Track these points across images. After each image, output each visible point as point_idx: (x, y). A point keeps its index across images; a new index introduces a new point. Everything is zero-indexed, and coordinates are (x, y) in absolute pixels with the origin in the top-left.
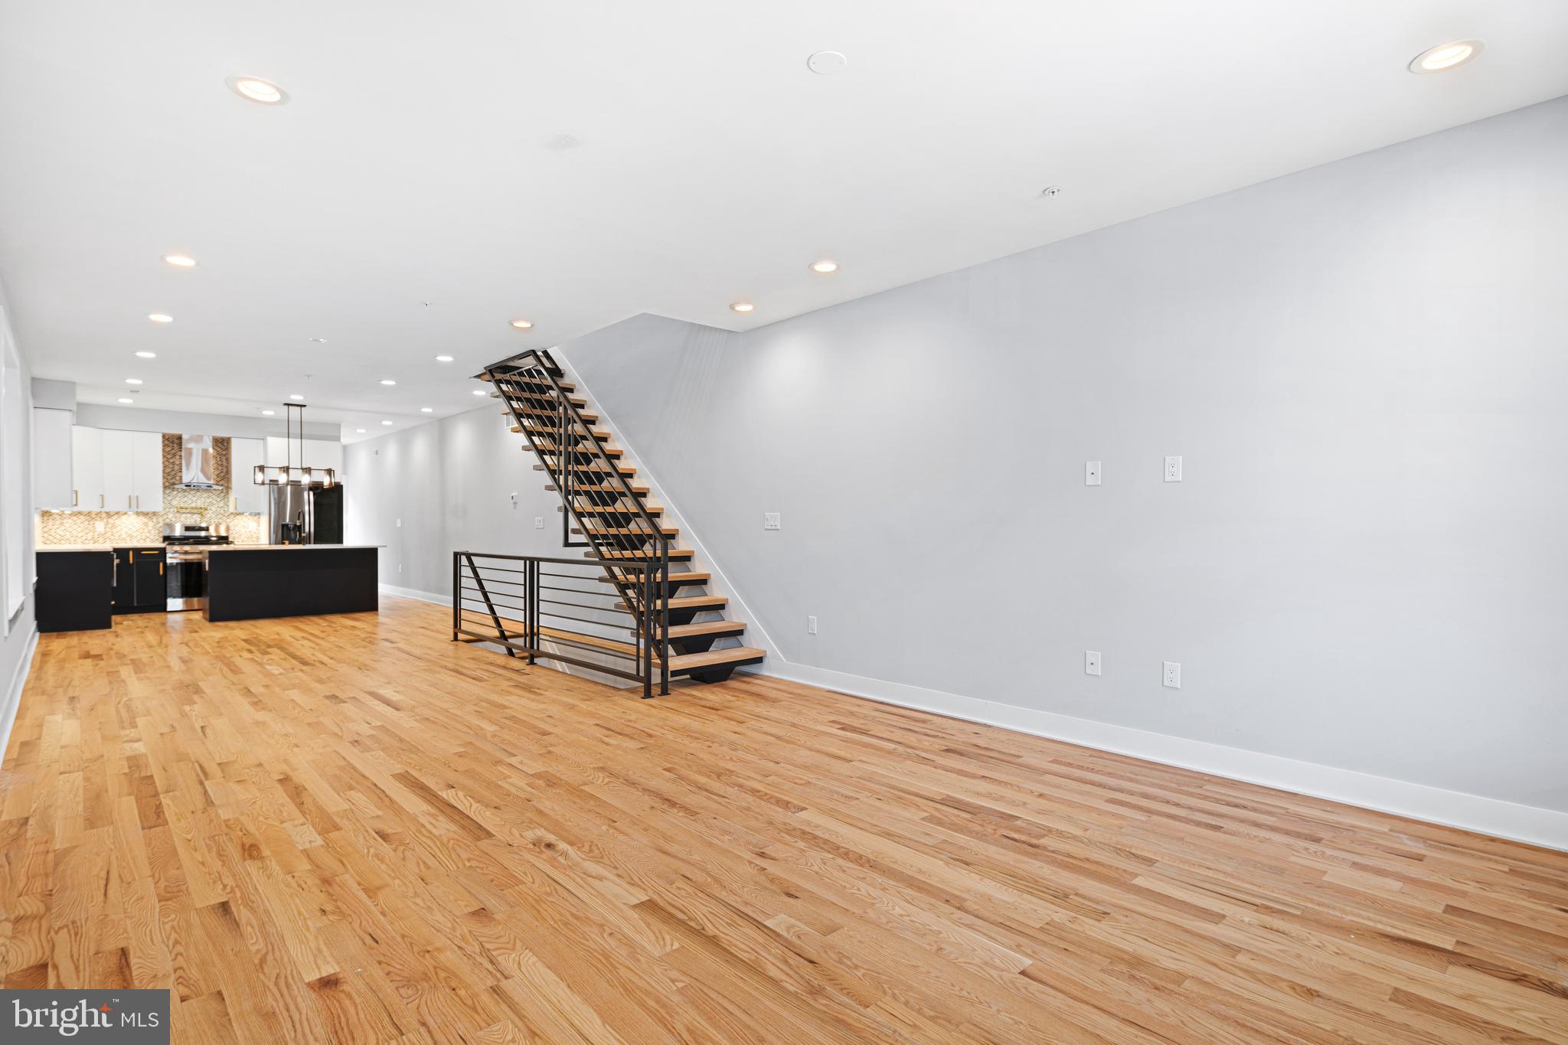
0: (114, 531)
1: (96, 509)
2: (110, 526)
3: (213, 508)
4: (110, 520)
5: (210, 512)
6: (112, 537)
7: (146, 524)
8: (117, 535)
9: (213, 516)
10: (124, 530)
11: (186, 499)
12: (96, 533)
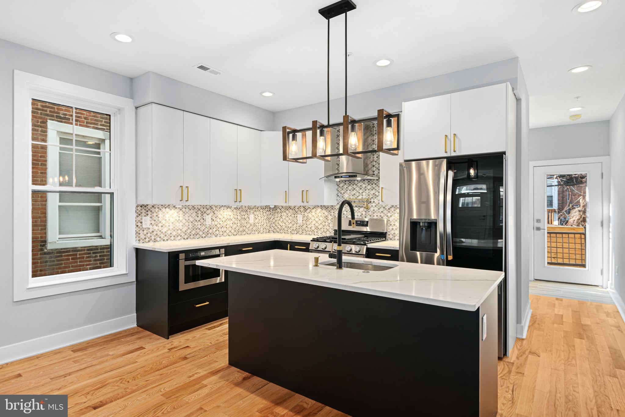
0: (308, 223)
1: (299, 203)
2: (305, 218)
3: (376, 200)
4: (306, 214)
5: (374, 205)
6: (306, 229)
7: (326, 217)
8: (309, 226)
9: (376, 209)
10: (314, 222)
11: (354, 192)
12: (298, 225)
